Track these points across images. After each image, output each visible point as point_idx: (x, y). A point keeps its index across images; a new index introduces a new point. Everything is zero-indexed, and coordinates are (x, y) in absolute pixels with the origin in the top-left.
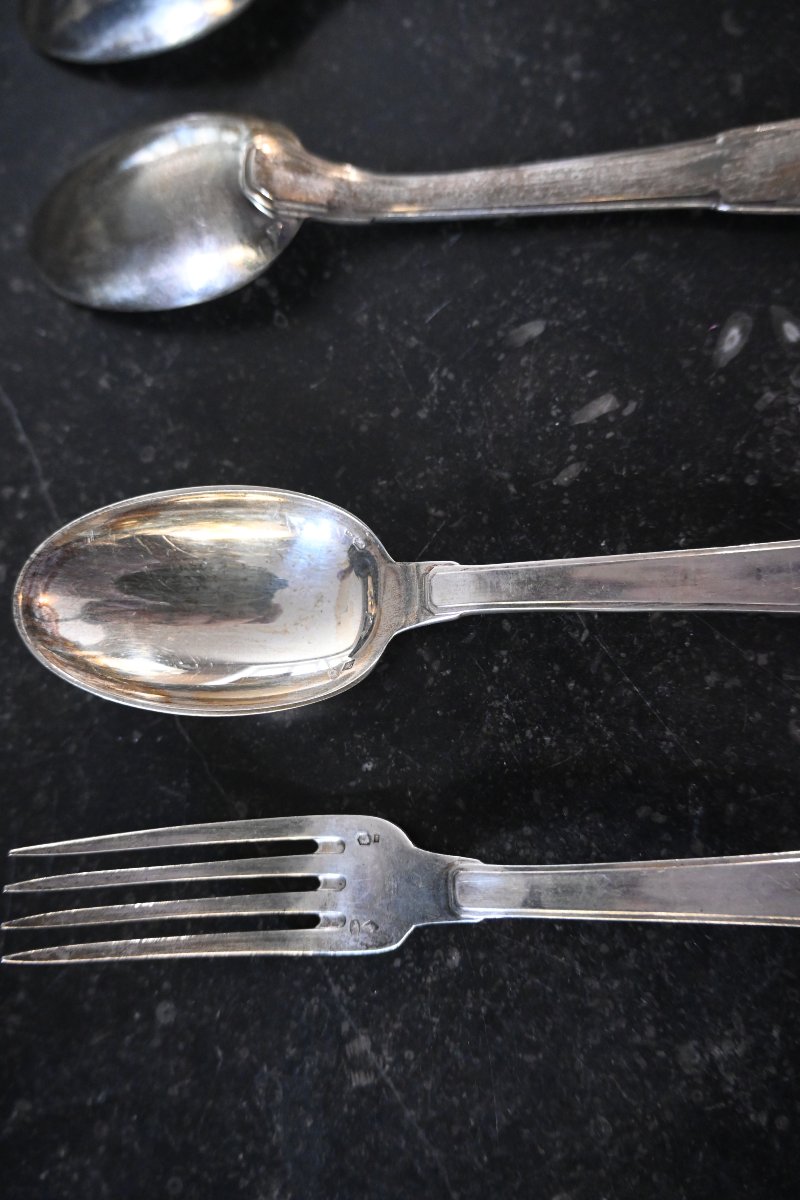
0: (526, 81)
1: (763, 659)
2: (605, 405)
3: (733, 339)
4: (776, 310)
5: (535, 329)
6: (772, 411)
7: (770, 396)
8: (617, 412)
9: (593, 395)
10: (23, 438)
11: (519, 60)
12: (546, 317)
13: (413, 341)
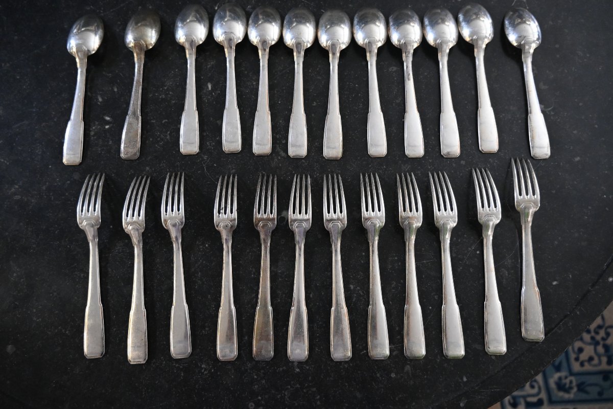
0: (161, 89)
1: (55, 120)
2: (100, 100)
3: (108, 118)
4: (111, 125)
5: (116, 90)
6: (94, 123)
7: (97, 123)
8: (99, 102)
9: (102, 98)
10: (112, 10)
11: (166, 88)
12: (117, 92)
13: (117, 71)
